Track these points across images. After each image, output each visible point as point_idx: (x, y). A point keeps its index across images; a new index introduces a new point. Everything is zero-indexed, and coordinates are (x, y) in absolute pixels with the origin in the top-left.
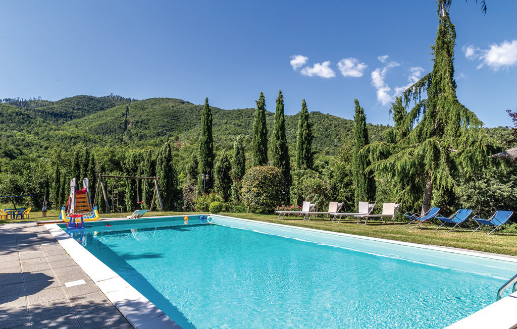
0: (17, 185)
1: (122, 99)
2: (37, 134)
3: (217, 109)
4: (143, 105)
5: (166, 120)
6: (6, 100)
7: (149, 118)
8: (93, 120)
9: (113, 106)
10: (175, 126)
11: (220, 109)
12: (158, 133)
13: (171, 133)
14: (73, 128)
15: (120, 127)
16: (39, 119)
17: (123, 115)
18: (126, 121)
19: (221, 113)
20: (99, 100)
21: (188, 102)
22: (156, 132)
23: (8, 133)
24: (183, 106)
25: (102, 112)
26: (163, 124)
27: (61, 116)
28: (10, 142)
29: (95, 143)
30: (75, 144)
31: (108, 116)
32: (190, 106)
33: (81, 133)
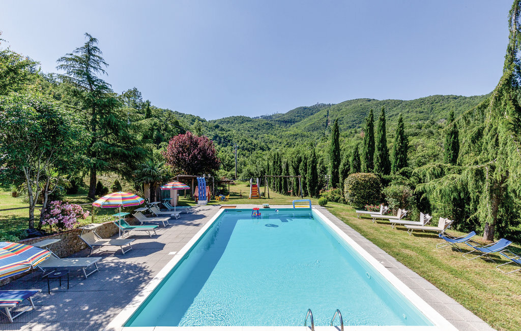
0: (250, 172)
1: (324, 105)
2: (276, 135)
3: (400, 101)
4: (339, 108)
5: (356, 116)
6: (261, 116)
7: (342, 116)
8: (306, 122)
9: (319, 111)
10: (362, 120)
11: (403, 101)
12: (349, 126)
13: (360, 125)
14: (295, 128)
15: (323, 125)
16: (277, 125)
17: (325, 116)
18: (327, 120)
19: (403, 103)
20: (310, 109)
21: (374, 100)
22: (348, 125)
23: (262, 136)
24: (369, 103)
25: (312, 116)
26: (354, 119)
27: (288, 122)
28: (263, 141)
29: (308, 137)
30: (296, 139)
31: (316, 118)
32: (375, 102)
33: (299, 132)
